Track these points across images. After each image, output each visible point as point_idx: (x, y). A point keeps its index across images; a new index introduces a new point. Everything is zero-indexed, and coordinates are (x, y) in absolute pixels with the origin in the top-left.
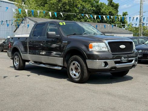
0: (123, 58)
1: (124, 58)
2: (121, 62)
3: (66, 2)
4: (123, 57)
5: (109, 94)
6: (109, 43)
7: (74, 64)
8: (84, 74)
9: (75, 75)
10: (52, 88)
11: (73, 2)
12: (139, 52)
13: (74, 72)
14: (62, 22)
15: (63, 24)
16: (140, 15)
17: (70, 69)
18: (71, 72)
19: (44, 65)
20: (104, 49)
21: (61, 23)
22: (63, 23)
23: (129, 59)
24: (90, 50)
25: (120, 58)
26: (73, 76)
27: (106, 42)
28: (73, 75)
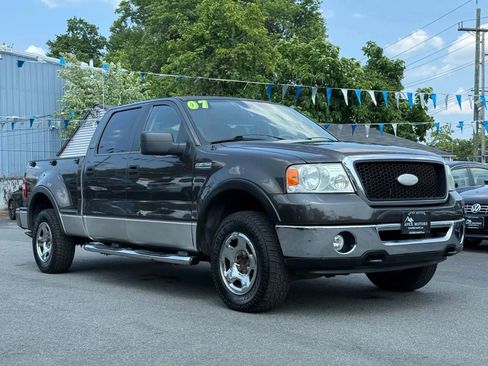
0: (411, 220)
1: (415, 221)
2: (404, 233)
3: (230, 57)
4: (411, 216)
5: (357, 348)
6: (358, 165)
7: (234, 243)
8: (271, 280)
9: (238, 283)
10: (150, 328)
11: (254, 58)
12: (473, 210)
13: (235, 272)
14: (197, 101)
15: (200, 105)
16: (476, 99)
17: (222, 259)
18: (224, 274)
19: (133, 252)
20: (340, 185)
21: (193, 103)
22: (200, 102)
23: (432, 223)
24: (291, 189)
25: (400, 219)
26: (231, 287)
27: (349, 162)
28: (231, 285)
